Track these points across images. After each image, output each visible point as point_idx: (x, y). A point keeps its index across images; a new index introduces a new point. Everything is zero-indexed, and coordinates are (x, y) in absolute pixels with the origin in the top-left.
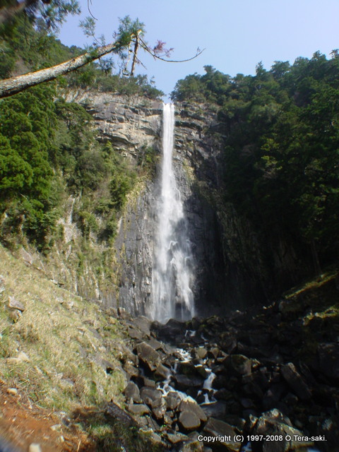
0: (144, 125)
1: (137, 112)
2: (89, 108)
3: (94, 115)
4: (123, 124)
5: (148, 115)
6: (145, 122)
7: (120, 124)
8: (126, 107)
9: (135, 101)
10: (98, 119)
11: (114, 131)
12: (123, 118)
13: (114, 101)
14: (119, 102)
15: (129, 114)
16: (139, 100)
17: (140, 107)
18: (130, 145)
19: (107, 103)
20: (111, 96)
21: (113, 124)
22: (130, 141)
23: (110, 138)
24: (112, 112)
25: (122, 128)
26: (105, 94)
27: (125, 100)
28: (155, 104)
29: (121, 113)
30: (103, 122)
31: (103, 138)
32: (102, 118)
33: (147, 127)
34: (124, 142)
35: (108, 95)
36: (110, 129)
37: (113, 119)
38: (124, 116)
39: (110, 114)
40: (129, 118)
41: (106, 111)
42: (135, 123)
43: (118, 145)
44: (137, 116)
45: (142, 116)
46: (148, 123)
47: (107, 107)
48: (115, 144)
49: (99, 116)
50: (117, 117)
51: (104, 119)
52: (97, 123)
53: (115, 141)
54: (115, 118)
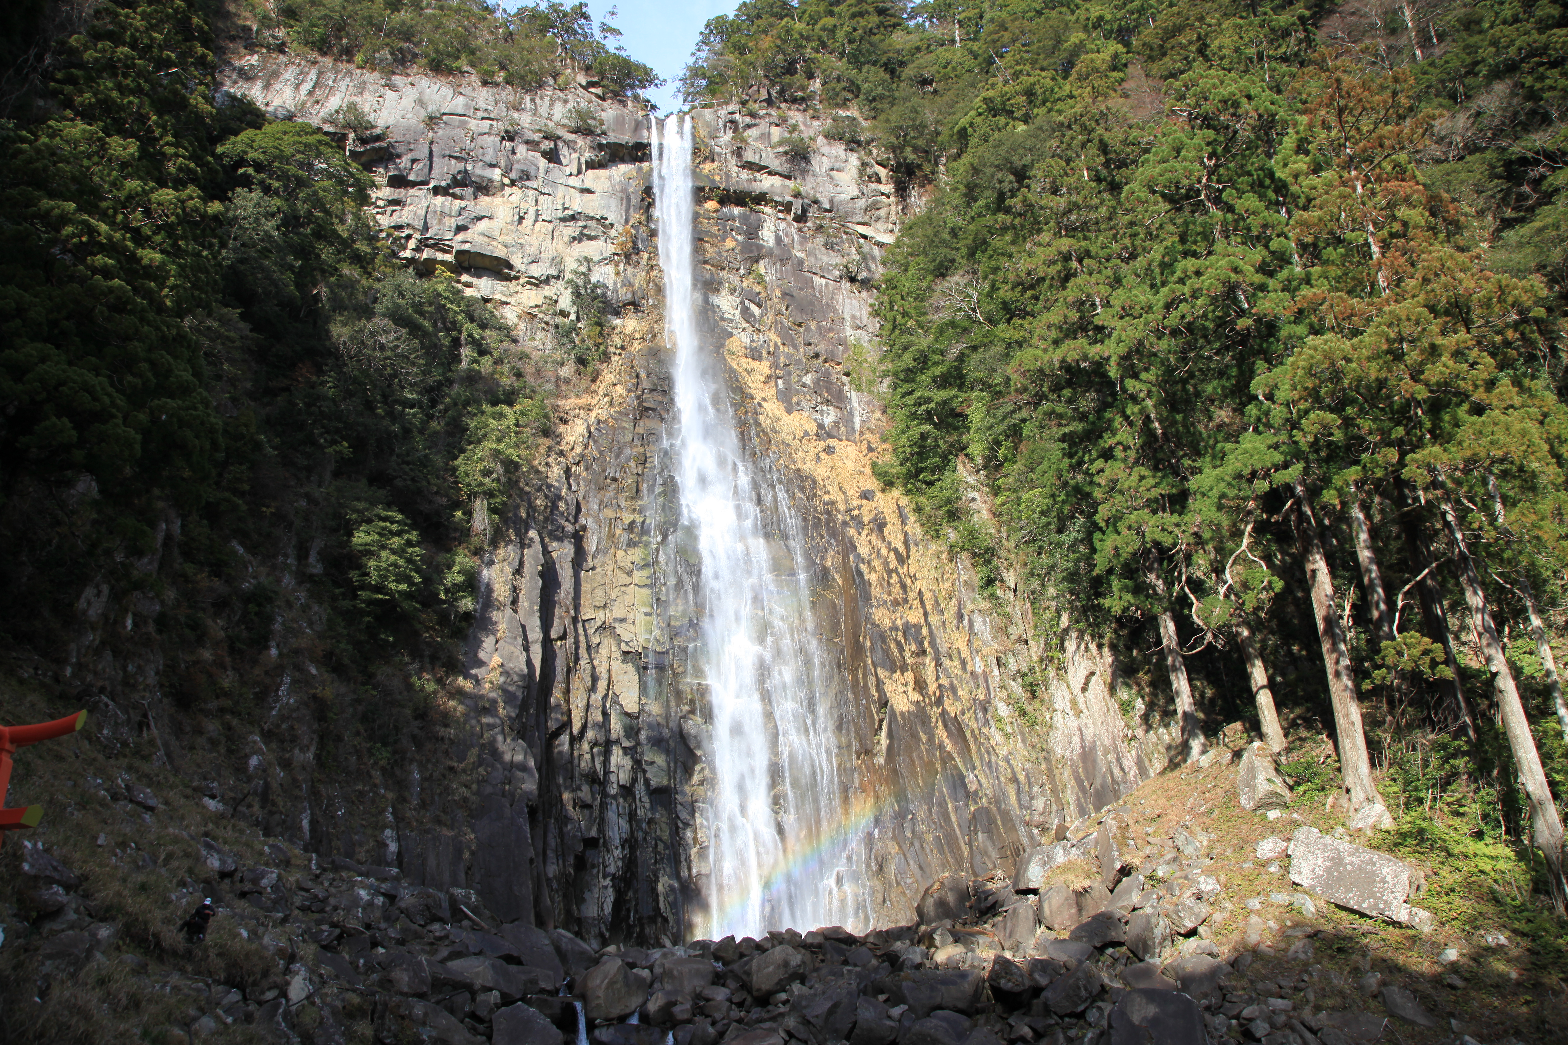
0: (577, 202)
1: (549, 156)
2: (365, 140)
3: (381, 168)
4: (497, 200)
5: (592, 165)
6: (584, 191)
7: (484, 200)
8: (507, 135)
9: (543, 111)
10: (399, 181)
11: (462, 229)
12: (496, 176)
13: (460, 111)
14: (480, 114)
15: (518, 161)
16: (558, 105)
17: (560, 132)
18: (522, 281)
19: (432, 121)
20: (447, 91)
21: (457, 202)
22: (522, 268)
23: (449, 258)
24: (450, 156)
25: (490, 218)
26: (424, 82)
27: (501, 105)
28: (620, 121)
29: (488, 159)
30: (419, 193)
31: (420, 257)
32: (412, 178)
33: (589, 213)
34: (499, 272)
35: (435, 87)
36: (446, 220)
37: (457, 182)
38: (497, 171)
39: (441, 164)
40: (520, 178)
41: (426, 150)
42: (541, 197)
43: (478, 282)
44: (547, 171)
45: (567, 171)
46: (591, 197)
47: (430, 135)
48: (467, 278)
49: (401, 173)
50: (472, 175)
51: (423, 184)
52: (395, 198)
53: (467, 269)
54: (465, 179)
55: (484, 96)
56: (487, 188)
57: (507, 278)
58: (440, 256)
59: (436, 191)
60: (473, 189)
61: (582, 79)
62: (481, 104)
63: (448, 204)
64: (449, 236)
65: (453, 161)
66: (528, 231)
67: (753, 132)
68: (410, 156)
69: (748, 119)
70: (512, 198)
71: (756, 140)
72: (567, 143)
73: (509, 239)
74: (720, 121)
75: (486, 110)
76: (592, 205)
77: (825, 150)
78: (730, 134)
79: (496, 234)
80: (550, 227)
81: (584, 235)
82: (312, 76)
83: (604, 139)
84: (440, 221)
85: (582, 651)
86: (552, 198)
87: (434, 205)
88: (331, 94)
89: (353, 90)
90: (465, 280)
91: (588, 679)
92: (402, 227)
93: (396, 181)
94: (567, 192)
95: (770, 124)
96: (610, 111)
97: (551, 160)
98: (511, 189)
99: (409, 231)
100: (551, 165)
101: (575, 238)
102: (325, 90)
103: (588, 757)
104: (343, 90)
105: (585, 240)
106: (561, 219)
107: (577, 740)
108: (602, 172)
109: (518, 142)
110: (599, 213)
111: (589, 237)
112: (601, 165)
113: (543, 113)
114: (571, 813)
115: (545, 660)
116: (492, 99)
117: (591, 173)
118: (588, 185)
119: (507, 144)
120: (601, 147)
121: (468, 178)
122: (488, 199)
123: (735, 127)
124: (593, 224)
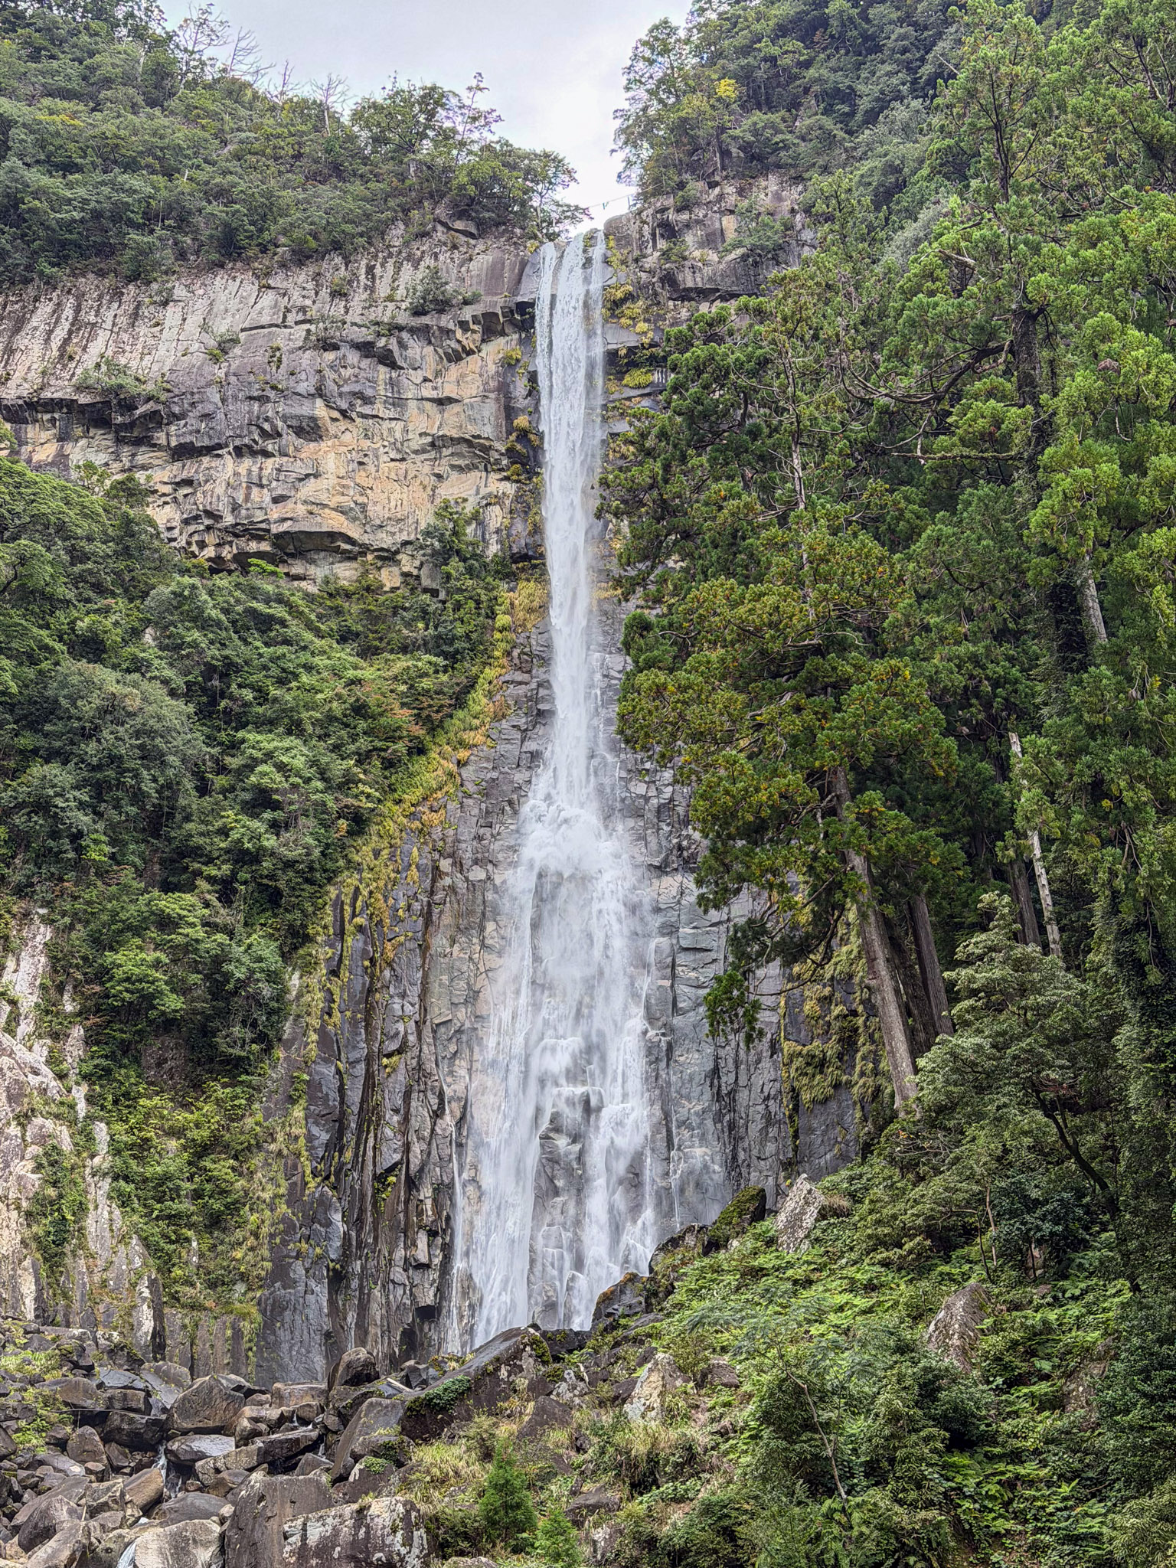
0: (438, 423)
3: (160, 437)
4: (325, 445)
7: (307, 450)
8: (329, 344)
10: (187, 452)
11: (278, 500)
13: (265, 320)
14: (291, 318)
15: (346, 381)
16: (407, 267)
17: (403, 318)
18: (370, 557)
19: (225, 346)
20: (250, 289)
21: (271, 461)
22: (366, 539)
23: (265, 546)
24: (251, 398)
25: (316, 476)
26: (219, 281)
27: (324, 293)
28: (495, 273)
29: (302, 388)
30: (216, 463)
31: (227, 553)
32: (207, 442)
33: (455, 434)
34: (337, 550)
35: (233, 286)
36: (255, 491)
37: (264, 434)
38: (319, 402)
39: (242, 411)
40: (352, 405)
41: (216, 398)
42: (386, 425)
43: (312, 570)
44: (392, 383)
45: (417, 377)
46: (455, 408)
47: (221, 374)
48: (298, 568)
49: (188, 439)
50: (284, 418)
51: (219, 446)
52: (185, 475)
53: (292, 556)
54: (274, 427)
55: (298, 284)
56: (309, 430)
57: (349, 557)
58: (253, 547)
59: (239, 452)
60: (290, 439)
61: (441, 211)
62: (296, 298)
63: (255, 469)
64: (259, 516)
65: (256, 406)
66: (370, 482)
67: (690, 238)
68: (195, 413)
69: (685, 216)
70: (347, 437)
71: (701, 245)
72: (413, 331)
73: (346, 501)
74: (646, 229)
75: (303, 309)
76: (455, 422)
77: (807, 235)
78: (662, 244)
79: (323, 498)
80: (403, 466)
81: (453, 467)
82: (68, 312)
83: (467, 314)
84: (247, 498)
85: (430, 1066)
86: (401, 424)
87: (236, 474)
88: (92, 337)
89: (123, 321)
90: (294, 571)
91: (434, 1101)
92: (197, 518)
93: (184, 452)
94: (422, 410)
95: (722, 213)
96: (485, 256)
97: (393, 365)
98: (343, 424)
99: (208, 522)
100: (394, 375)
101: (439, 476)
102: (84, 332)
103: (429, 1203)
104: (108, 325)
105: (455, 475)
106: (416, 452)
107: (412, 1184)
108: (472, 363)
109: (345, 350)
110: (471, 430)
111: (460, 469)
112: (470, 353)
113: (383, 289)
114: (398, 1274)
115: (370, 1084)
116: (310, 285)
117: (454, 371)
118: (450, 390)
119: (330, 356)
120: (464, 326)
121: (280, 424)
122: (312, 445)
123: (669, 231)
124: (464, 448)
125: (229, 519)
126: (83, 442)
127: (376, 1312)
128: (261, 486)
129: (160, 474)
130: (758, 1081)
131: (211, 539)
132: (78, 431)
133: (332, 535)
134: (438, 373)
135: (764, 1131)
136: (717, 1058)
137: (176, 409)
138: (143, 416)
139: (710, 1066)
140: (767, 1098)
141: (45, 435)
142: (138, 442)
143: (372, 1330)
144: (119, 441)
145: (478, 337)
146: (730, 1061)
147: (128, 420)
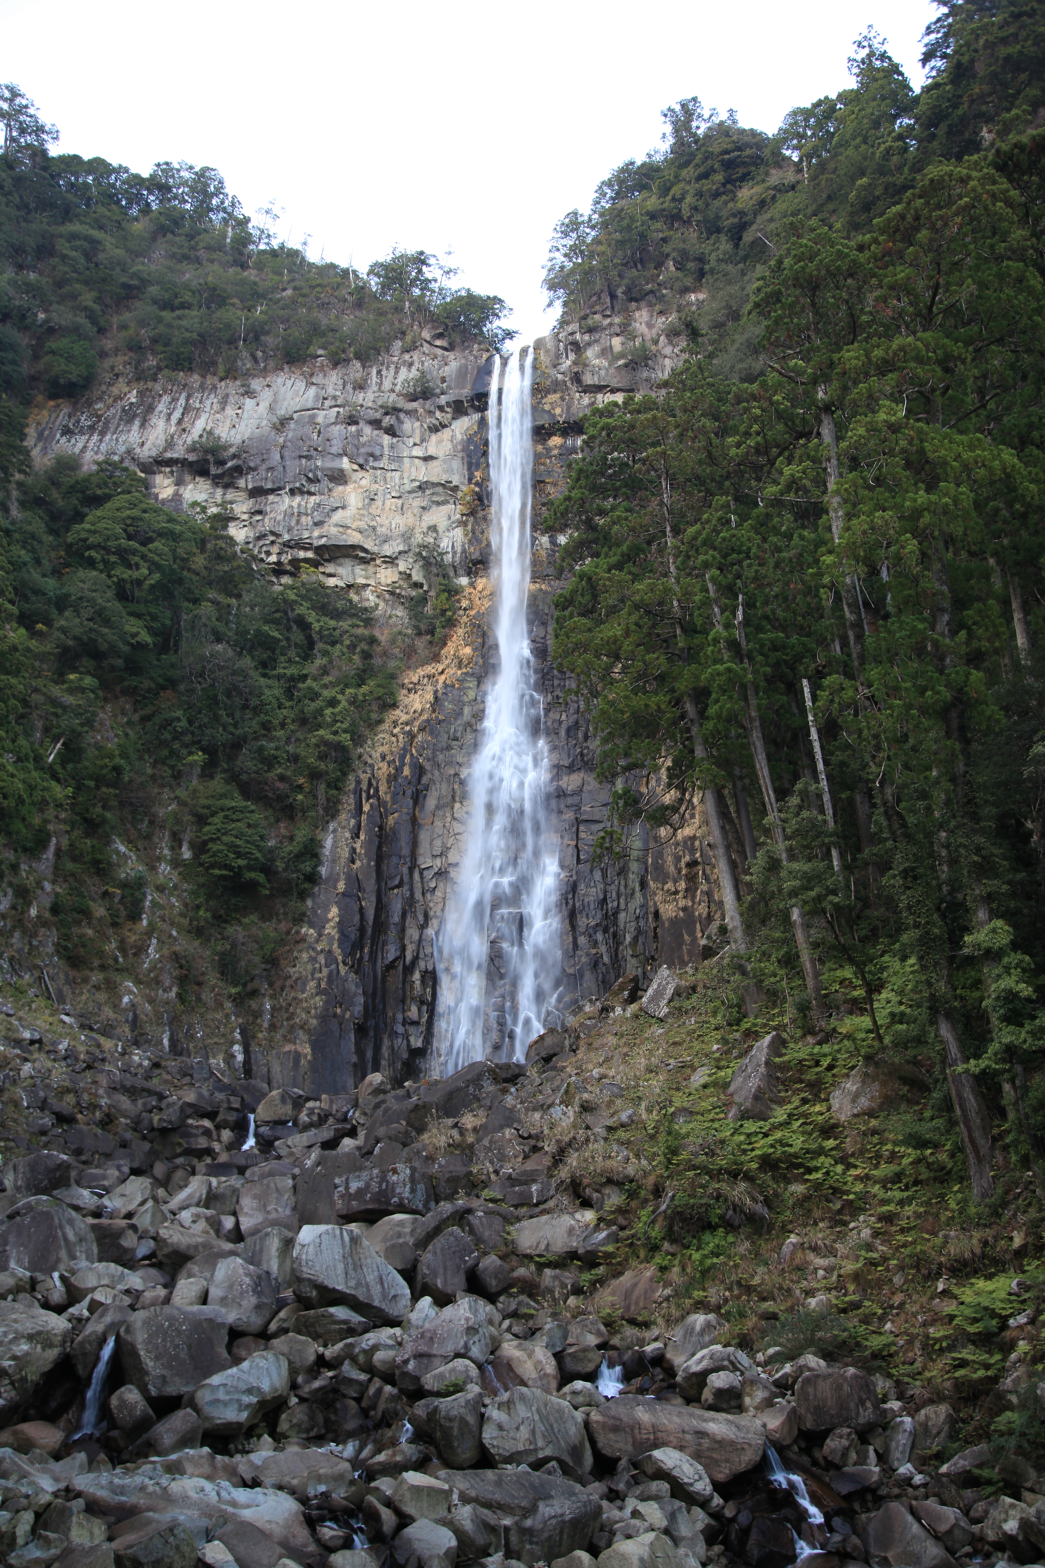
0: (423, 473)
1: (391, 432)
2: (222, 463)
3: (241, 483)
4: (350, 488)
5: (435, 429)
6: (427, 459)
7: (337, 491)
8: (352, 420)
9: (387, 382)
11: (318, 524)
12: (345, 464)
13: (310, 405)
14: (327, 403)
15: (364, 445)
17: (402, 403)
18: (378, 562)
19: (284, 423)
20: (300, 384)
21: (313, 498)
22: (375, 549)
23: (310, 555)
24: (301, 457)
25: (343, 508)
26: (280, 380)
27: (349, 387)
28: (462, 373)
29: (334, 450)
30: (277, 499)
31: (285, 558)
32: (269, 486)
33: (435, 480)
34: (356, 557)
35: (289, 383)
36: (303, 519)
37: (310, 480)
38: (345, 460)
39: (294, 467)
40: (367, 461)
41: (278, 457)
42: (389, 474)
43: (340, 570)
44: (392, 447)
45: (411, 442)
46: (434, 463)
47: (281, 440)
48: (330, 568)
49: (259, 484)
50: (322, 470)
51: (280, 489)
52: (257, 508)
53: (328, 561)
54: (316, 476)
55: (332, 381)
56: (339, 478)
57: (365, 561)
58: (302, 554)
59: (292, 492)
60: (326, 482)
61: (426, 334)
62: (330, 391)
63: (303, 503)
64: (306, 535)
65: (304, 461)
66: (378, 512)
67: (590, 353)
68: (264, 467)
69: (586, 337)
70: (364, 482)
71: (598, 357)
72: (408, 413)
73: (362, 525)
74: (562, 346)
75: (334, 397)
76: (435, 472)
78: (572, 356)
79: (348, 522)
80: (400, 502)
81: (434, 502)
82: (182, 401)
83: (443, 400)
84: (298, 522)
85: (418, 895)
86: (397, 475)
87: (291, 507)
88: (197, 417)
89: (216, 407)
90: (328, 571)
91: (421, 918)
92: (265, 535)
93: (257, 492)
94: (412, 464)
95: (611, 335)
96: (454, 363)
97: (394, 435)
98: (361, 474)
99: (272, 538)
100: (395, 440)
101: (424, 508)
102: (193, 414)
103: (418, 983)
104: (208, 409)
105: (434, 508)
106: (409, 492)
107: (409, 970)
108: (446, 434)
109: (362, 424)
110: (444, 478)
111: (438, 504)
112: (444, 426)
113: (387, 385)
114: (400, 1029)
115: (381, 907)
116: (340, 382)
117: (434, 438)
118: (432, 451)
119: (353, 428)
120: (441, 408)
121: (319, 474)
122: (341, 488)
123: (577, 347)
124: (440, 489)
125: (286, 537)
126: (191, 486)
127: (385, 1052)
128: (307, 515)
129: (242, 507)
130: (631, 907)
131: (275, 549)
132: (188, 478)
133: (354, 547)
134: (423, 440)
135: (635, 939)
136: (605, 892)
137: (252, 464)
138: (230, 469)
139: (601, 896)
140: (637, 918)
141: (167, 482)
142: (226, 486)
143: (383, 1062)
144: (216, 484)
145: (449, 416)
146: (614, 895)
147: (220, 471)
